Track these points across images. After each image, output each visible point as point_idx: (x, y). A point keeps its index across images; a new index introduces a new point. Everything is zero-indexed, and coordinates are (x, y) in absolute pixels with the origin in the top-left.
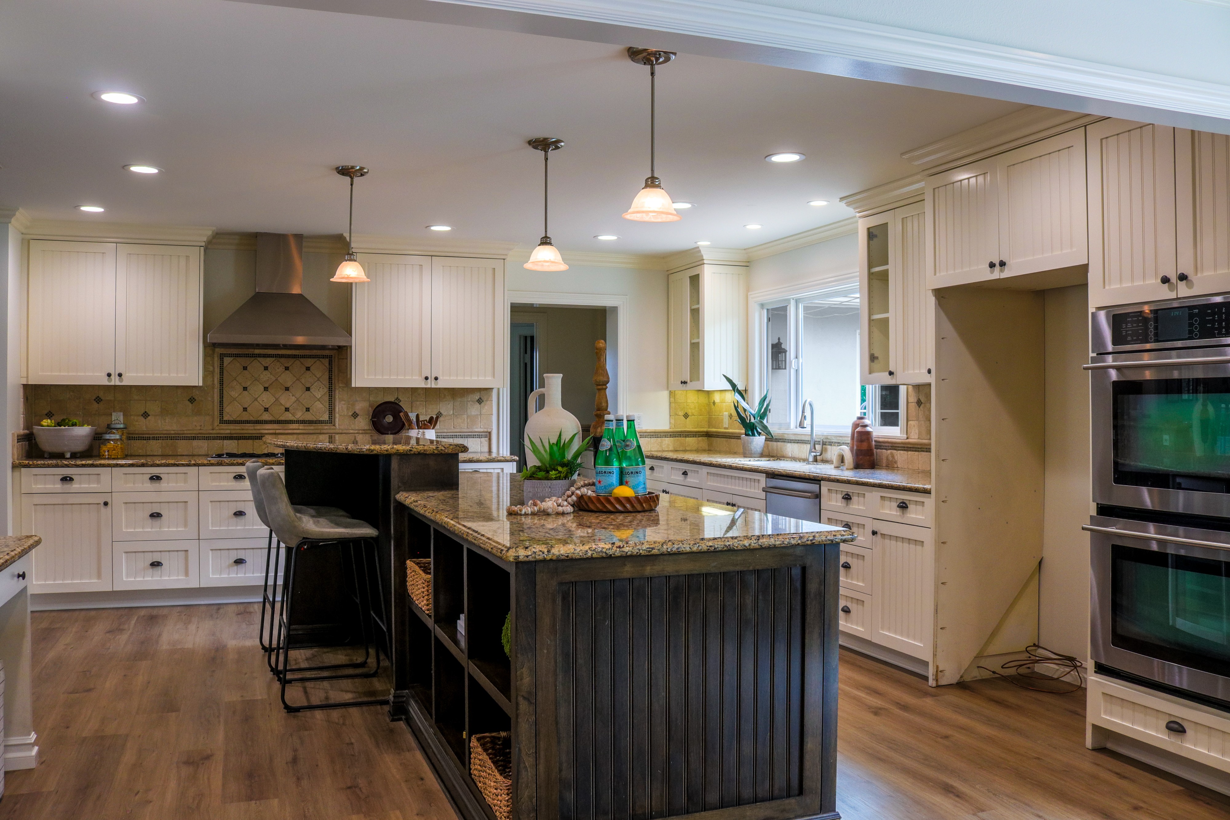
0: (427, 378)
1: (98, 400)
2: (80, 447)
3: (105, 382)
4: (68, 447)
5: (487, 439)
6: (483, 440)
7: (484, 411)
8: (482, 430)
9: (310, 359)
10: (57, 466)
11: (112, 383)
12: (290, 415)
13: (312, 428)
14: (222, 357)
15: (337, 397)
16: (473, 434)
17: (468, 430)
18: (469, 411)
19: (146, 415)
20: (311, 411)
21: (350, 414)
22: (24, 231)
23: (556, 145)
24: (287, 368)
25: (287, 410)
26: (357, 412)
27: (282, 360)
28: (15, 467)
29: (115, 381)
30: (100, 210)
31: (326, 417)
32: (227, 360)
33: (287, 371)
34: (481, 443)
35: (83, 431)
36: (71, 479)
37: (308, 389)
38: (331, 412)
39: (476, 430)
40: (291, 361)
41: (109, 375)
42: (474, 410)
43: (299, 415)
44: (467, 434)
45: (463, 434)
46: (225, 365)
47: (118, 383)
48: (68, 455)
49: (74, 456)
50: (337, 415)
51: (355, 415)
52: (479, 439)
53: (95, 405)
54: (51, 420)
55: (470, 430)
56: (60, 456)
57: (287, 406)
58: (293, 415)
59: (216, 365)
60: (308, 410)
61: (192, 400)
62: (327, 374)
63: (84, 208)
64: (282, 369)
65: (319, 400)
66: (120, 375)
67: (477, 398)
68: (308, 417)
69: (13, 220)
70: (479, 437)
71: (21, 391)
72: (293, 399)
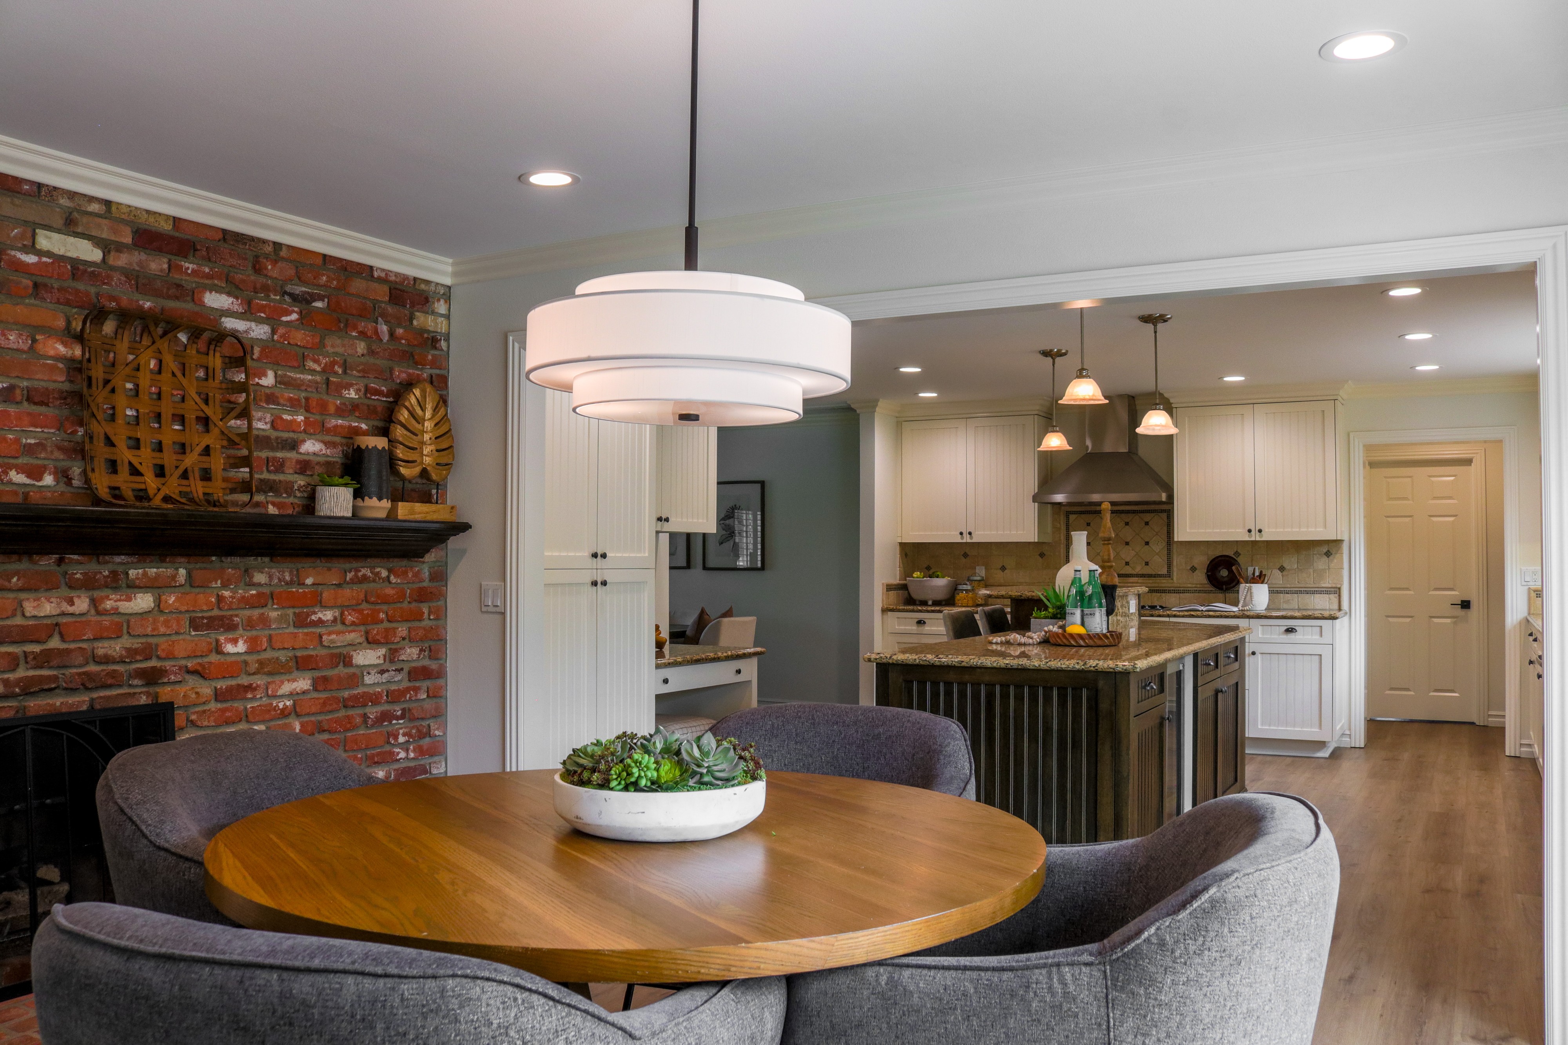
0: (1250, 531)
1: (965, 555)
2: (940, 596)
3: (958, 539)
4: (931, 596)
5: (1337, 595)
6: (1332, 596)
7: (1332, 565)
8: (1330, 586)
9: (1148, 514)
10: (913, 611)
11: (964, 541)
12: (1130, 569)
13: (1151, 581)
14: (1068, 514)
15: (1175, 551)
16: (1320, 589)
17: (1315, 586)
18: (1315, 564)
19: (1003, 568)
20: (1150, 564)
21: (1189, 568)
22: (897, 415)
23: (1163, 319)
24: (1127, 524)
25: (1127, 564)
26: (1196, 566)
27: (1123, 515)
28: (884, 611)
29: (967, 539)
30: (935, 395)
31: (1164, 571)
32: (1072, 517)
33: (1127, 527)
34: (1330, 599)
35: (941, 583)
36: (924, 623)
37: (1147, 543)
38: (1170, 566)
39: (1323, 585)
40: (1131, 516)
41: (961, 534)
42: (1321, 563)
43: (1138, 569)
44: (1313, 589)
45: (1309, 589)
46: (1070, 522)
47: (969, 541)
48: (930, 603)
49: (936, 603)
50: (1175, 569)
51: (1193, 569)
52: (1327, 595)
53: (964, 560)
54: (921, 572)
55: (1317, 586)
56: (924, 603)
57: (1127, 560)
58: (1133, 569)
59: (1062, 523)
60: (1147, 564)
61: (1042, 555)
62: (1165, 528)
63: (921, 395)
64: (1122, 524)
65: (1157, 554)
66: (970, 533)
67: (1325, 551)
68: (1147, 570)
69: (877, 409)
70: (1327, 592)
71: (898, 548)
72: (1133, 553)
